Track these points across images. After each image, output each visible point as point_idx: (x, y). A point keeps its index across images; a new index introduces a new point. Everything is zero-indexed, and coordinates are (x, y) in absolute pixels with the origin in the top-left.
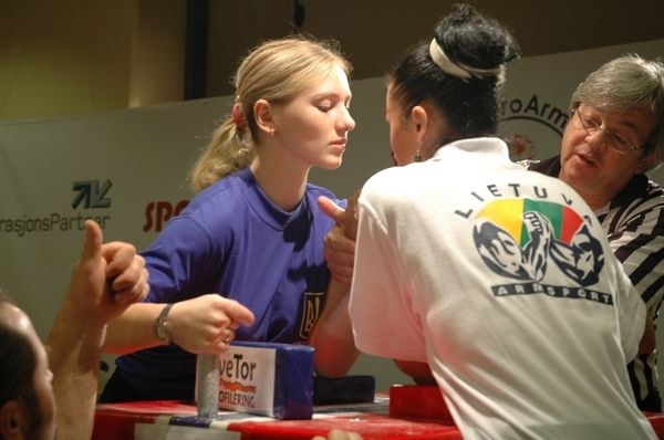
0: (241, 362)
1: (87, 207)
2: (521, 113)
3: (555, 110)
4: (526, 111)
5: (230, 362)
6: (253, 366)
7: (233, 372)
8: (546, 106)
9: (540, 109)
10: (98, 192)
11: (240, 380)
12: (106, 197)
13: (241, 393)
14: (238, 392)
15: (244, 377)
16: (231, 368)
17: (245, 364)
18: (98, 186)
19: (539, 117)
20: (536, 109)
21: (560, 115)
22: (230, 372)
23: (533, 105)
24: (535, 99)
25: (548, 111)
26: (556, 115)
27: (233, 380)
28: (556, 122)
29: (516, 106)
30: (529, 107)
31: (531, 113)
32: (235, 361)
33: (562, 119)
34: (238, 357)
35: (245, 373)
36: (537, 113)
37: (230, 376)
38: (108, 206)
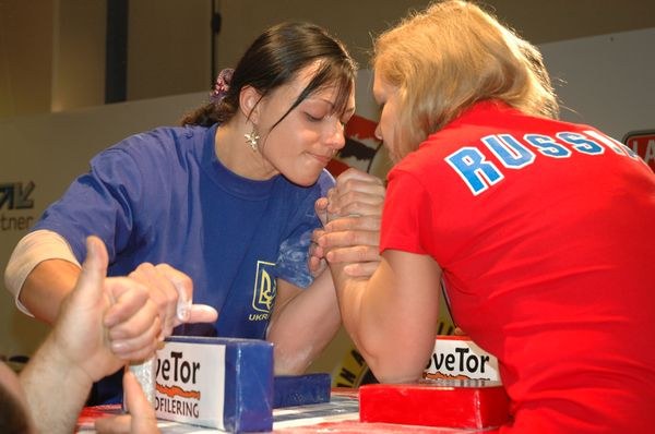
0: (180, 362)
1: (11, 207)
5: (167, 361)
6: (196, 367)
7: (171, 374)
10: (21, 193)
11: (180, 383)
12: (29, 198)
13: (182, 399)
14: (177, 398)
15: (185, 380)
16: (168, 370)
17: (186, 364)
18: (21, 187)
22: (166, 373)
27: (171, 383)
32: (172, 361)
34: (177, 355)
35: (185, 376)
37: (166, 378)
38: (31, 207)
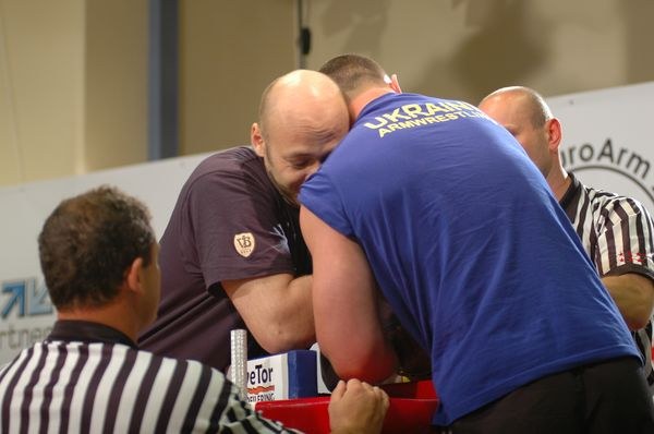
0: (261, 370)
2: (594, 162)
3: (634, 156)
4: (599, 158)
5: (253, 372)
6: (271, 370)
7: (256, 380)
8: (623, 152)
9: (616, 155)
11: (262, 384)
13: (263, 394)
14: (261, 394)
15: (265, 381)
16: (254, 378)
17: (265, 371)
19: (614, 165)
20: (610, 155)
21: (641, 161)
23: (607, 151)
24: (609, 143)
25: (626, 158)
26: (635, 162)
27: (255, 386)
28: (636, 170)
29: (587, 153)
30: (603, 154)
31: (605, 161)
32: (256, 371)
33: (643, 167)
34: (258, 367)
36: (612, 161)
37: (253, 383)
